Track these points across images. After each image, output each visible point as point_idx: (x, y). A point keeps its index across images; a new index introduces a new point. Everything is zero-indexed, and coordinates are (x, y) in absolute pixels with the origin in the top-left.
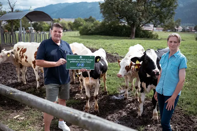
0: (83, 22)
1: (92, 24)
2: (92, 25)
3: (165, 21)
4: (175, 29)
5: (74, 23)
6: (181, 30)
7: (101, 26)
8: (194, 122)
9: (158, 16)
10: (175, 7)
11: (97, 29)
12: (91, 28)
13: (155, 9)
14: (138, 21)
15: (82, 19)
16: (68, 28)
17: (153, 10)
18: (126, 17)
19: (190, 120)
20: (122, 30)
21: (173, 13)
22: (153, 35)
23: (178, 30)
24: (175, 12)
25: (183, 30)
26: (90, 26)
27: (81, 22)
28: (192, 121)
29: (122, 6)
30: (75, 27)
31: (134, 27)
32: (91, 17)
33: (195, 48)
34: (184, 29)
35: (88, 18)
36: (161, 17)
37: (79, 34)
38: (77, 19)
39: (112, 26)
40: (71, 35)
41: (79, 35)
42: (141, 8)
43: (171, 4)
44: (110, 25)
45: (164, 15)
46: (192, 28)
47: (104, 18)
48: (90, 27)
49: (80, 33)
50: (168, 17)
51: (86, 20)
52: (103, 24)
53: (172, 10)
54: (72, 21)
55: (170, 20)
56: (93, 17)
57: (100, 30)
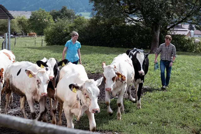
0: (49, 18)
2: (71, 25)
5: (31, 20)
7: (89, 27)
12: (69, 31)
14: (165, 17)
15: (48, 13)
16: (18, 30)
18: (142, 10)
26: (67, 26)
27: (45, 18)
30: (32, 28)
31: (156, 30)
32: (64, 9)
35: (58, 10)
37: (44, 42)
38: (36, 11)
39: (113, 27)
40: (28, 45)
41: (45, 44)
44: (107, 26)
48: (66, 29)
49: (47, 40)
51: (55, 16)
52: (93, 23)
54: (27, 16)
56: (69, 8)
57: (87, 34)
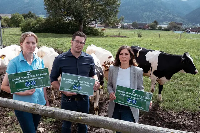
0: (22, 18)
1: (36, 21)
3: (110, 18)
4: (116, 26)
5: (11, 19)
6: (121, 27)
7: (45, 23)
8: (174, 117)
9: (103, 13)
10: (118, 5)
11: (41, 26)
12: (34, 25)
13: (100, 7)
14: (85, 18)
15: (21, 15)
16: (4, 24)
17: (97, 8)
18: (73, 14)
19: (170, 115)
20: (68, 27)
21: (116, 11)
22: (99, 32)
23: (118, 27)
24: (119, 10)
25: (122, 26)
27: (19, 18)
28: (172, 116)
29: (69, 3)
30: (12, 23)
31: (81, 25)
32: (30, 13)
33: (142, 45)
34: (124, 26)
35: (26, 13)
36: (106, 15)
37: (20, 31)
38: (14, 14)
39: (58, 23)
42: (88, 6)
43: (114, 3)
44: (55, 23)
45: (109, 13)
46: (130, 25)
47: (48, 15)
48: (32, 24)
49: (22, 30)
50: (113, 15)
51: (25, 17)
52: (48, 21)
53: (116, 8)
54: (9, 17)
55: (114, 18)
56: (32, 13)
57: (44, 27)
